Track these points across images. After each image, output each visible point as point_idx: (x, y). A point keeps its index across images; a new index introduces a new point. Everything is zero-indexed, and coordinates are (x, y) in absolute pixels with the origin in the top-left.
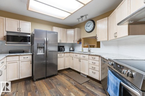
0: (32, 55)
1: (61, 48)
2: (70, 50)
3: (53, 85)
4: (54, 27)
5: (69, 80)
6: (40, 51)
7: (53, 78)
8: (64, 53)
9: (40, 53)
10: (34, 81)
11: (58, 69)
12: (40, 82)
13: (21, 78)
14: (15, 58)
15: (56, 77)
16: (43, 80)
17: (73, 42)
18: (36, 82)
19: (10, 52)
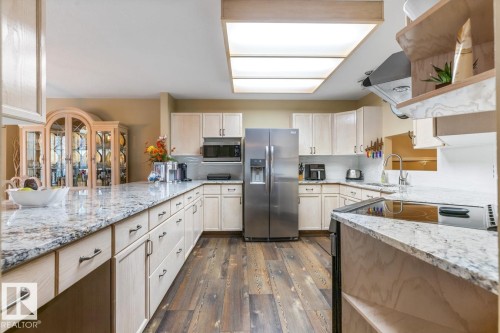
0: (243, 185)
1: (313, 171)
2: (348, 178)
3: (279, 256)
4: (294, 115)
5: (322, 256)
6: (258, 176)
7: (283, 244)
8: (321, 184)
9: (257, 180)
10: (244, 241)
11: (301, 228)
12: (256, 245)
13: (225, 229)
14: (214, 189)
15: (293, 244)
16: (263, 244)
17: (351, 152)
18: (248, 245)
19: (209, 178)
